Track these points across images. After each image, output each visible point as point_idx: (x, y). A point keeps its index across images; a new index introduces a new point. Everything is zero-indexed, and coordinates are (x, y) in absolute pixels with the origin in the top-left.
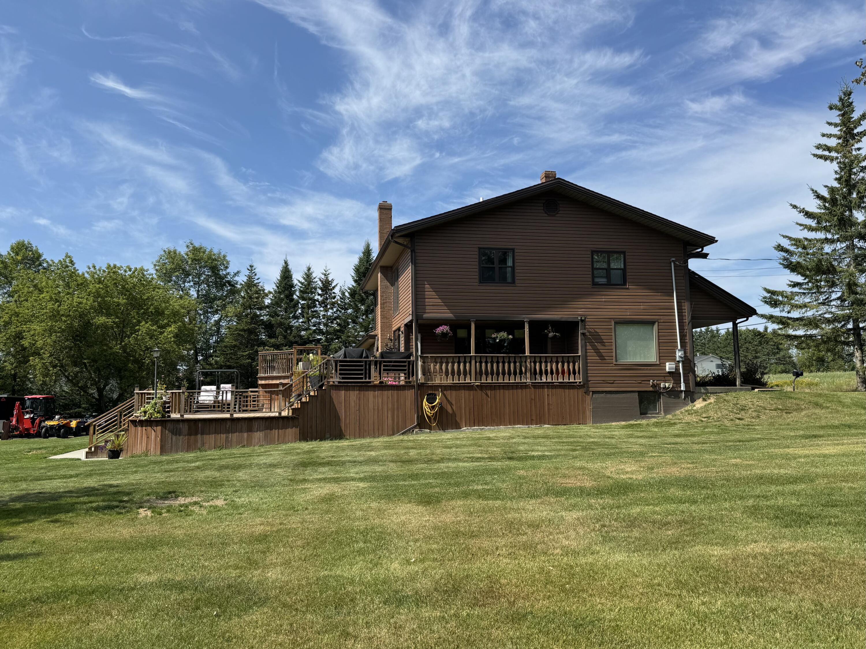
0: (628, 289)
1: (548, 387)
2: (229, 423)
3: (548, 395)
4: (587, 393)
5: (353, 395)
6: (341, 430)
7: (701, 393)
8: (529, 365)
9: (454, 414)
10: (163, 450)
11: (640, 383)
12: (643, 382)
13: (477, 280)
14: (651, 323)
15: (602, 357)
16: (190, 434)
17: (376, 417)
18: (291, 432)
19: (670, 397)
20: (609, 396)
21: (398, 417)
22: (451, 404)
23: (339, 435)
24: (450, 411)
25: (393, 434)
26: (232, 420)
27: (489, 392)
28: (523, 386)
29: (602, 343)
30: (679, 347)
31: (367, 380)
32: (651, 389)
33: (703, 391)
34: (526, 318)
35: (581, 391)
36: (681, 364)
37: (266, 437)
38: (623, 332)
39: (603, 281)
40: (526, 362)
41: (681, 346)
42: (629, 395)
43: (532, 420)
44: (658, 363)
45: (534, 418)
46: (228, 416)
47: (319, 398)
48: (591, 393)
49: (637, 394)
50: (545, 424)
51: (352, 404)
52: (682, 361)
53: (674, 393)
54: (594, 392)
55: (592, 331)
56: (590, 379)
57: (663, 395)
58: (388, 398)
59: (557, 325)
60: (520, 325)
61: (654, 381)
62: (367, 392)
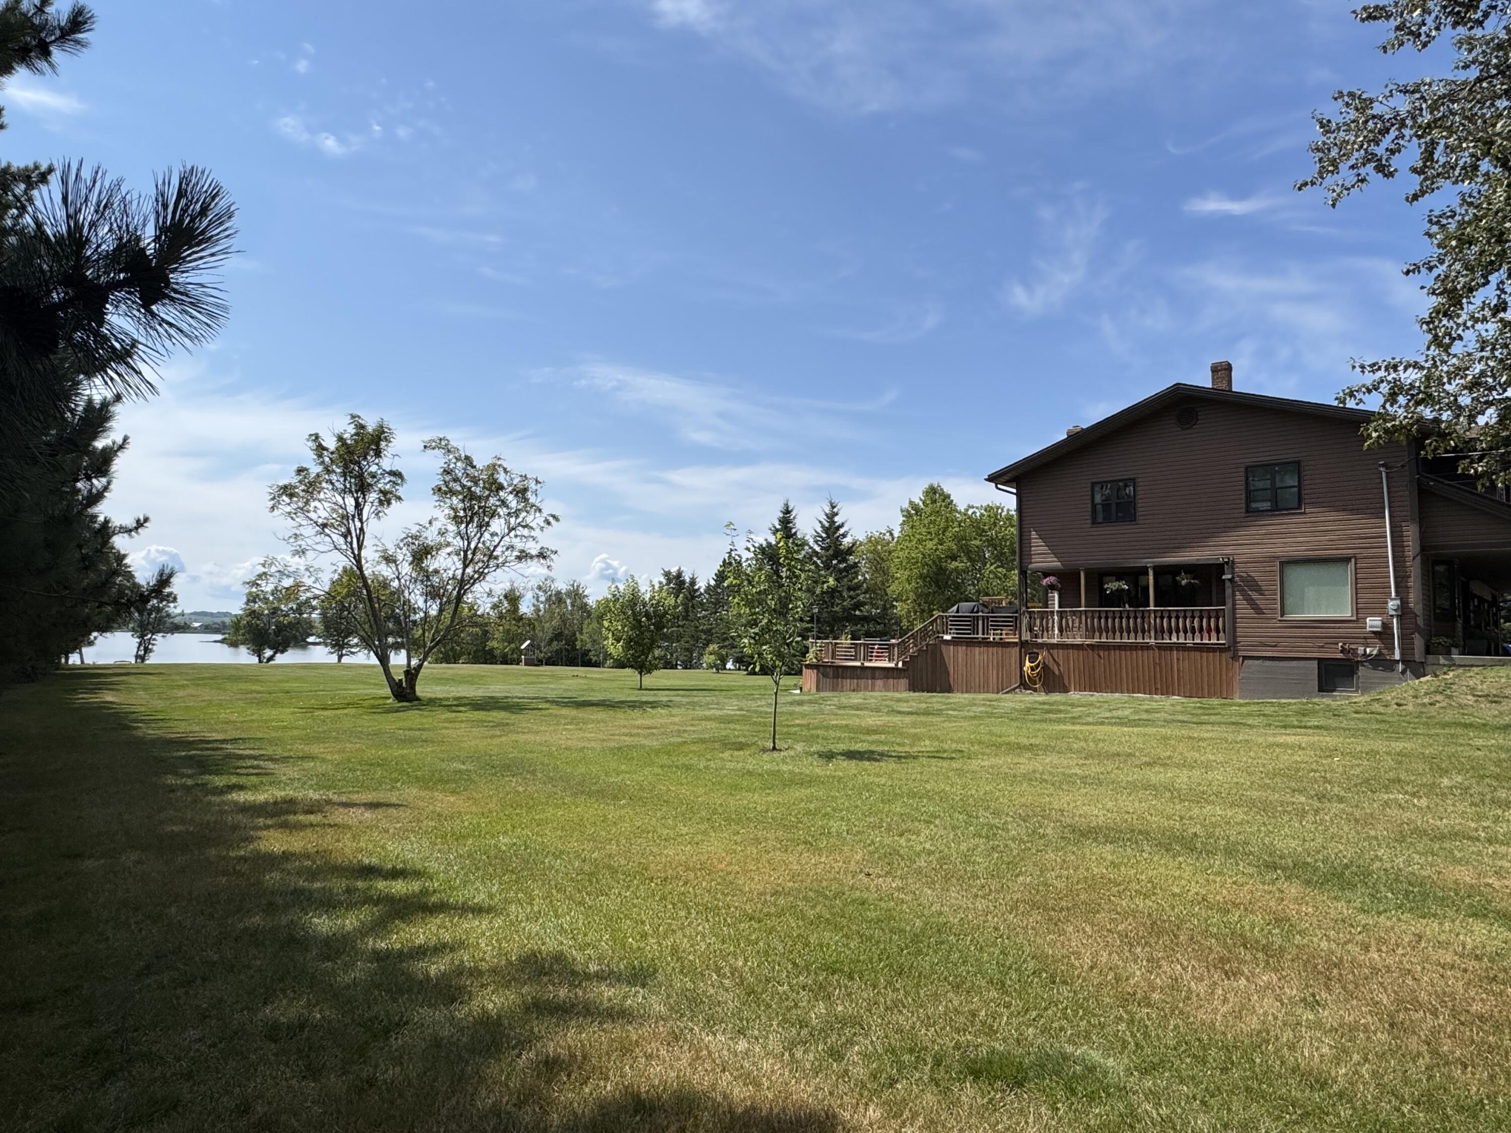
0: (1304, 513)
1: (1178, 649)
2: (859, 671)
3: (1178, 659)
4: (1235, 658)
5: (962, 649)
6: (950, 685)
7: (1439, 665)
8: (1152, 622)
9: (1061, 676)
10: (818, 689)
11: (1322, 647)
12: (1327, 646)
13: (1089, 521)
14: (1346, 560)
15: (1258, 610)
16: (834, 678)
17: (982, 674)
18: (904, 682)
19: (1375, 668)
20: (1268, 663)
21: (1002, 675)
22: (1058, 665)
23: (949, 690)
24: (1057, 672)
25: (998, 693)
26: (863, 668)
27: (1101, 653)
28: (1148, 647)
29: (1260, 591)
30: (1393, 594)
31: (976, 636)
32: (1340, 656)
33: (1442, 661)
34: (1149, 562)
35: (1226, 656)
36: (1395, 620)
37: (885, 684)
38: (1296, 575)
39: (1266, 505)
40: (1149, 617)
41: (1397, 592)
42: (1302, 663)
43: (1156, 689)
44: (1354, 618)
45: (1159, 687)
46: (858, 664)
47: (929, 653)
48: (1241, 659)
49: (1316, 662)
50: (1173, 694)
51: (960, 660)
52: (1397, 616)
53: (1381, 663)
54: (1245, 658)
55: (1244, 575)
56: (1239, 639)
57: (1363, 665)
58: (993, 654)
59: (1192, 569)
60: (1144, 571)
61: (1345, 644)
62: (973, 648)
